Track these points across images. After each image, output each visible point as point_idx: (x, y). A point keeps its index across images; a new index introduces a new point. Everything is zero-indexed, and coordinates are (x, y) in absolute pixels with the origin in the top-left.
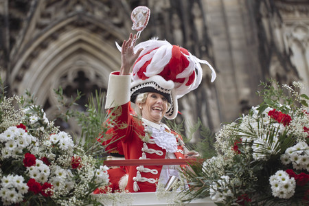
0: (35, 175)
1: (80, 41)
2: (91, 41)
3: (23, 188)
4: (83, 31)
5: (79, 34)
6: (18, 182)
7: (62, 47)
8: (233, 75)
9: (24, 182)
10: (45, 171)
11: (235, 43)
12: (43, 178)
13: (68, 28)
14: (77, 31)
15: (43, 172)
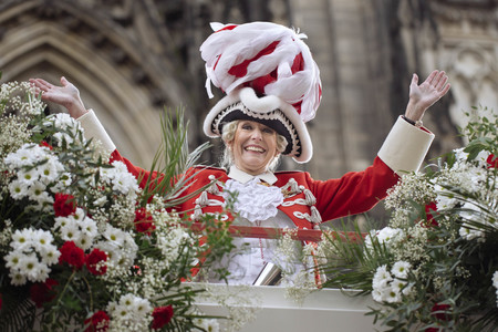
0: (70, 235)
1: (46, 47)
2: (66, 48)
3: (50, 255)
4: (53, 28)
5: (46, 33)
6: (42, 242)
7: (9, 56)
8: (339, 132)
9: (53, 243)
10: (88, 229)
11: (347, 73)
12: (83, 242)
13: (24, 19)
14: (40, 27)
15: (84, 230)
